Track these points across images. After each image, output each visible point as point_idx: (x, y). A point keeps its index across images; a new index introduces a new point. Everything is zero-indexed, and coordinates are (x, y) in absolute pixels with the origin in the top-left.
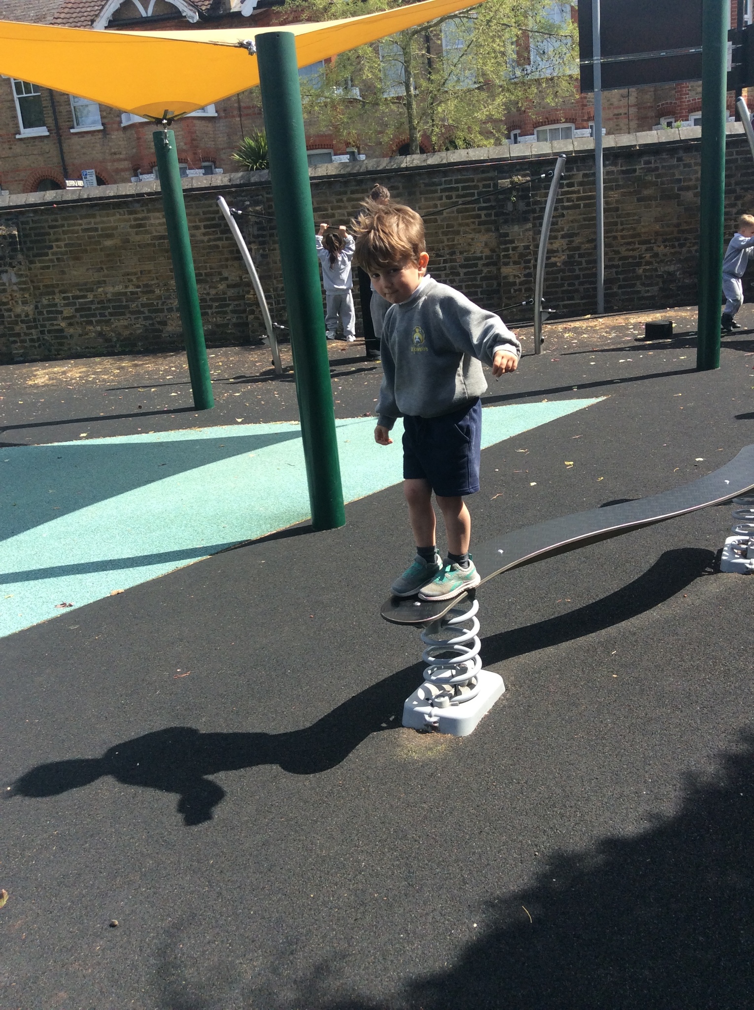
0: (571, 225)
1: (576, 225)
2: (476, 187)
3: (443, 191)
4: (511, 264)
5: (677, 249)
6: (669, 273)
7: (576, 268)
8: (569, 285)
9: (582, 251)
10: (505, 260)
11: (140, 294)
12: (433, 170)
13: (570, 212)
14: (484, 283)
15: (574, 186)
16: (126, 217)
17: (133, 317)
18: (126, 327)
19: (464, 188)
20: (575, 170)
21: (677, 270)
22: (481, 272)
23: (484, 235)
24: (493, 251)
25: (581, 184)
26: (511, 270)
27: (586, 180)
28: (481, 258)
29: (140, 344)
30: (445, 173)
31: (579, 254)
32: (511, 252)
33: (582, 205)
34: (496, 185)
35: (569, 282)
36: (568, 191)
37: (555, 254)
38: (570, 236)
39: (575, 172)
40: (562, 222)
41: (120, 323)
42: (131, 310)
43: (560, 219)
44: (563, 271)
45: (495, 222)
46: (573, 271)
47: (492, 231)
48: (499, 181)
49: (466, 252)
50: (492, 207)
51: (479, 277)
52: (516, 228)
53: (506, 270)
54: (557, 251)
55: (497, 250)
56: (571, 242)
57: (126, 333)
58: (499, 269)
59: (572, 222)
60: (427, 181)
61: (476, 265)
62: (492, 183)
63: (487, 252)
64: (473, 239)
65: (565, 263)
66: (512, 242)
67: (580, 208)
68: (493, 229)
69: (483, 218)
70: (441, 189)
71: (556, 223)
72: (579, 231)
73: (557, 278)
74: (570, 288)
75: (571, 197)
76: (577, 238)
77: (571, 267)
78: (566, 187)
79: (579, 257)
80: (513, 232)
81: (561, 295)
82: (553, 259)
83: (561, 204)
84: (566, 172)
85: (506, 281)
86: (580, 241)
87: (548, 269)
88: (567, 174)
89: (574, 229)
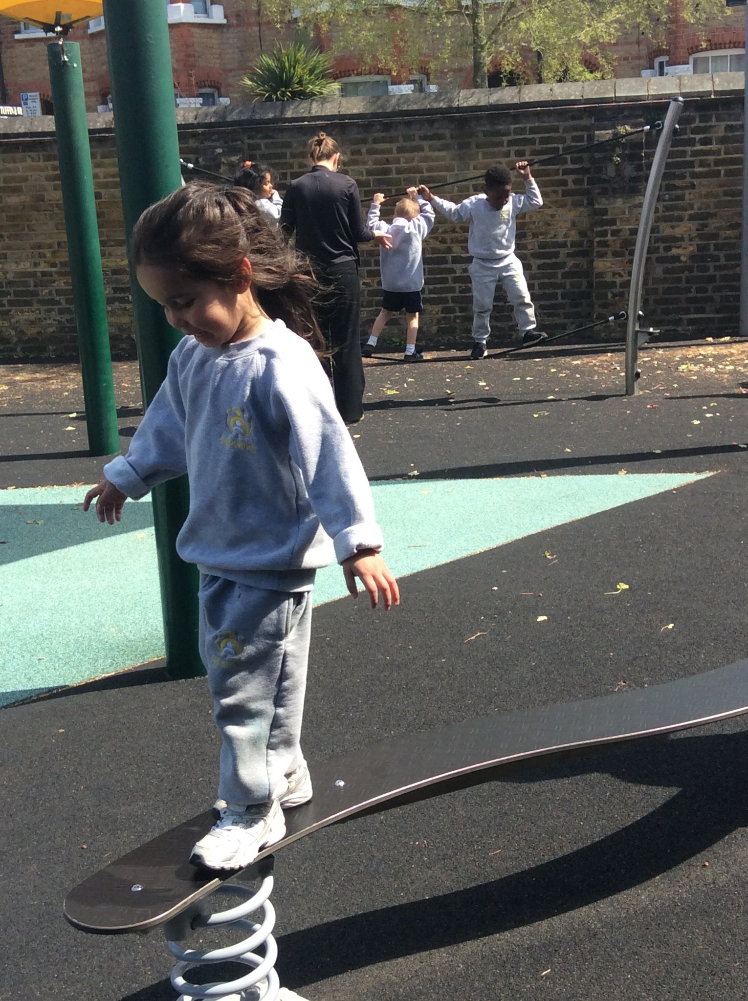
0: (704, 200)
1: (712, 200)
2: (562, 140)
3: (511, 143)
4: (610, 254)
7: (711, 265)
8: (698, 290)
9: (720, 241)
10: (600, 249)
11: (55, 277)
12: (499, 112)
13: (704, 181)
14: (568, 282)
15: (711, 144)
16: (41, 164)
17: (43, 308)
18: (32, 323)
19: (543, 141)
20: (714, 119)
22: (563, 265)
23: (570, 211)
24: (582, 234)
25: (723, 140)
26: (609, 264)
27: (730, 134)
28: (564, 245)
29: (51, 347)
30: (516, 118)
31: (715, 245)
32: (609, 237)
33: (723, 172)
34: (591, 138)
35: (698, 285)
36: (702, 150)
37: (679, 243)
38: (702, 217)
39: (713, 122)
40: (691, 196)
41: (23, 316)
42: (41, 298)
43: (687, 192)
44: (690, 269)
45: (587, 192)
46: (707, 269)
47: (582, 205)
48: (597, 132)
49: (542, 234)
50: (584, 171)
51: (560, 273)
52: (619, 202)
53: (600, 265)
54: (682, 239)
55: (589, 233)
56: (704, 226)
57: (32, 331)
58: (592, 262)
59: (707, 196)
60: (487, 128)
61: (556, 255)
62: (585, 134)
63: (574, 236)
64: (553, 216)
65: (692, 257)
66: (613, 222)
67: (719, 176)
68: (585, 202)
69: (571, 186)
70: (509, 141)
71: (681, 198)
72: (717, 210)
73: (679, 280)
74: (699, 295)
75: (707, 160)
76: (713, 220)
77: (702, 264)
78: (698, 144)
79: (715, 250)
80: (613, 208)
81: (685, 305)
82: (674, 251)
83: (691, 170)
84: (700, 122)
85: (601, 280)
86: (718, 225)
87: (666, 265)
88: (701, 125)
89: (709, 207)
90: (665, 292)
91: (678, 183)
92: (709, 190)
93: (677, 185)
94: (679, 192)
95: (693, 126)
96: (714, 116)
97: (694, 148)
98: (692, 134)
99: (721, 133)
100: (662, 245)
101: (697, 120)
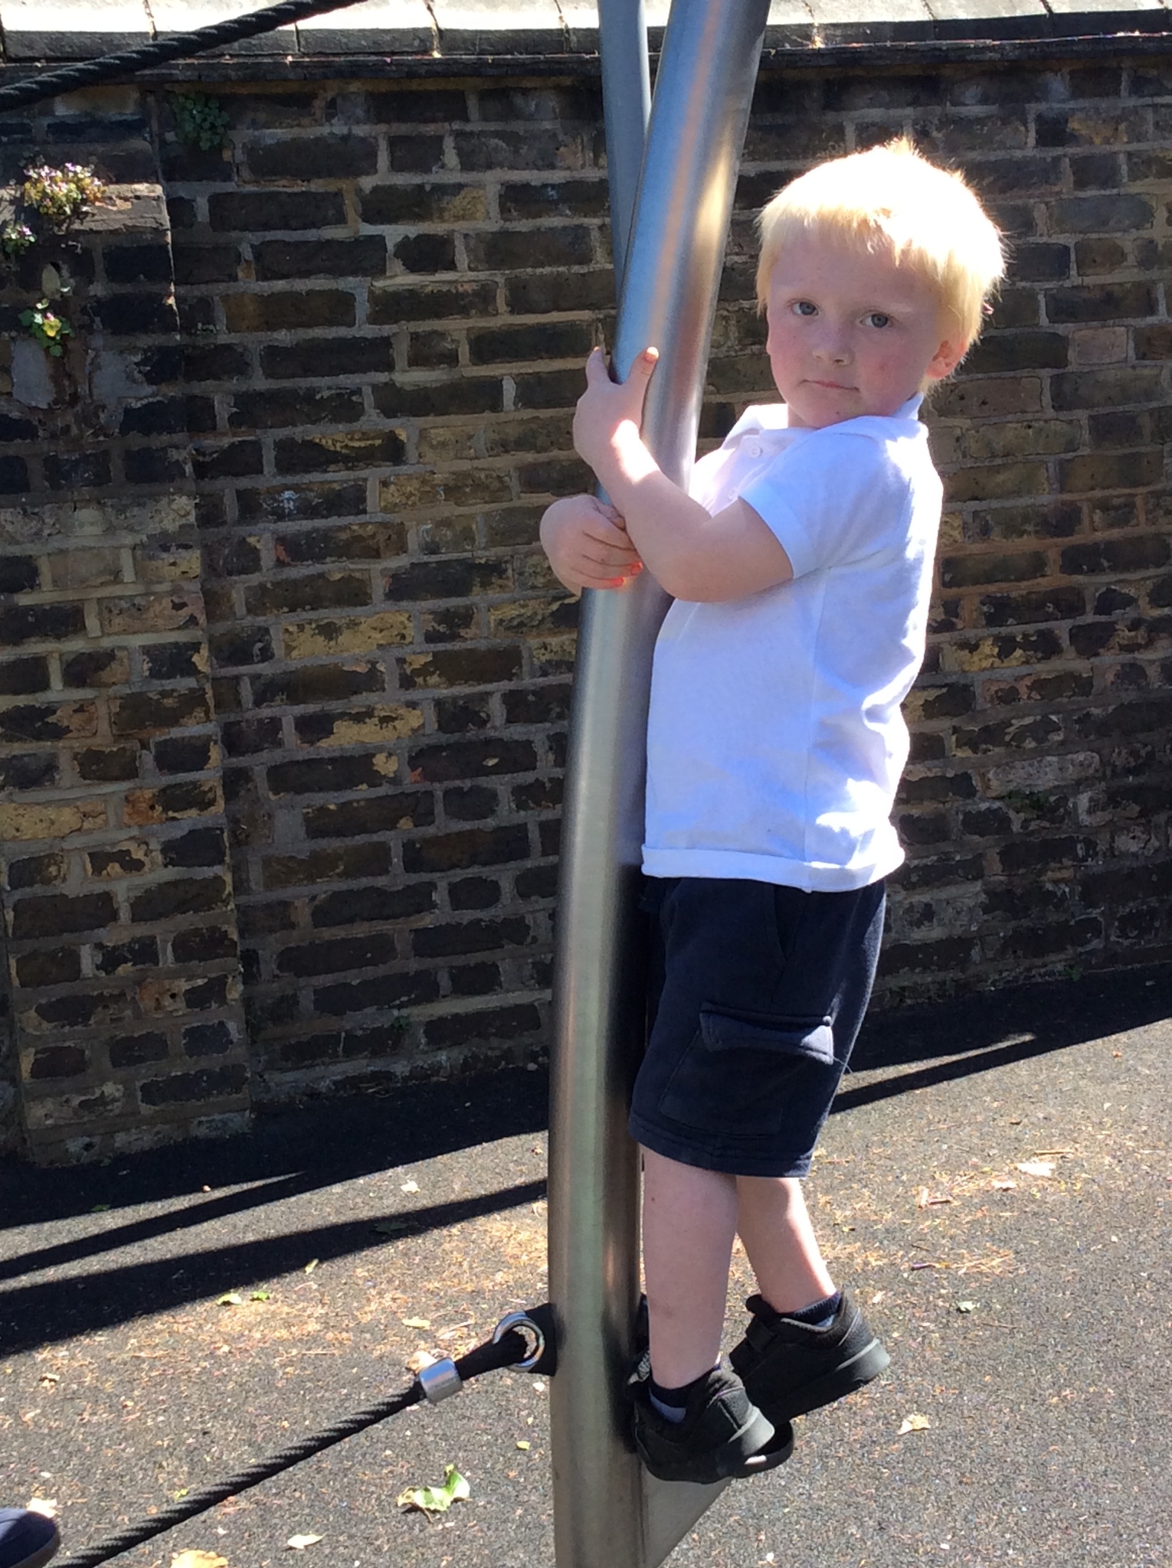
0: (448, 509)
1: (477, 511)
4: (67, 772)
5: (1070, 662)
6: (1036, 803)
7: (502, 785)
8: (460, 896)
9: (528, 682)
13: (442, 427)
15: (452, 266)
20: (451, 158)
21: (1079, 785)
25: (496, 250)
26: (67, 817)
27: (523, 225)
32: (57, 691)
33: (509, 389)
35: (458, 875)
36: (412, 294)
37: (359, 702)
39: (450, 169)
40: (392, 494)
43: (372, 476)
44: (419, 808)
46: (484, 803)
52: (88, 524)
54: (371, 681)
56: (455, 622)
59: (454, 490)
65: (421, 757)
66: (65, 620)
67: (496, 405)
71: (352, 501)
72: (500, 551)
73: (376, 860)
74: (467, 916)
75: (442, 335)
76: (493, 595)
77: (467, 784)
78: (396, 266)
79: (510, 720)
80: (62, 552)
81: (414, 965)
82: (346, 737)
83: (382, 377)
84: (396, 166)
85: (38, 890)
86: (511, 612)
87: (318, 799)
88: (402, 180)
89: (468, 536)
90: (323, 915)
91: (331, 435)
92: (465, 466)
93: (328, 443)
94: (337, 477)
95: (367, 183)
96: (449, 143)
97: (379, 284)
98: (368, 219)
99: (488, 221)
100: (288, 714)
101: (383, 159)
